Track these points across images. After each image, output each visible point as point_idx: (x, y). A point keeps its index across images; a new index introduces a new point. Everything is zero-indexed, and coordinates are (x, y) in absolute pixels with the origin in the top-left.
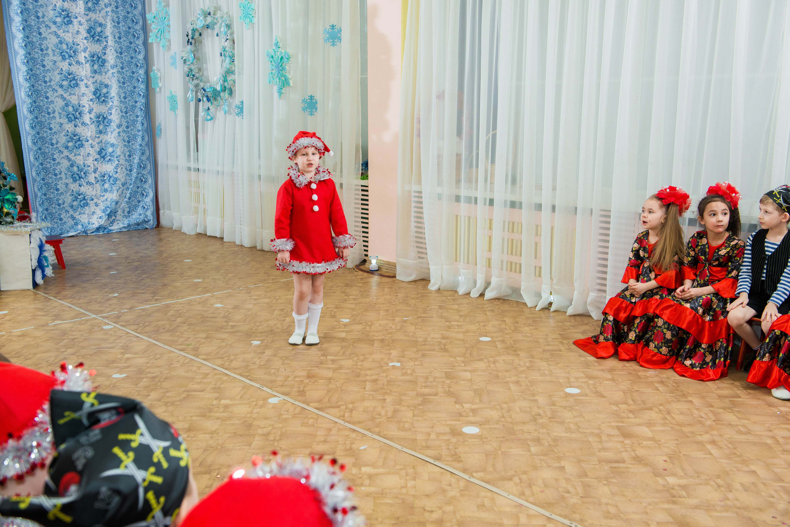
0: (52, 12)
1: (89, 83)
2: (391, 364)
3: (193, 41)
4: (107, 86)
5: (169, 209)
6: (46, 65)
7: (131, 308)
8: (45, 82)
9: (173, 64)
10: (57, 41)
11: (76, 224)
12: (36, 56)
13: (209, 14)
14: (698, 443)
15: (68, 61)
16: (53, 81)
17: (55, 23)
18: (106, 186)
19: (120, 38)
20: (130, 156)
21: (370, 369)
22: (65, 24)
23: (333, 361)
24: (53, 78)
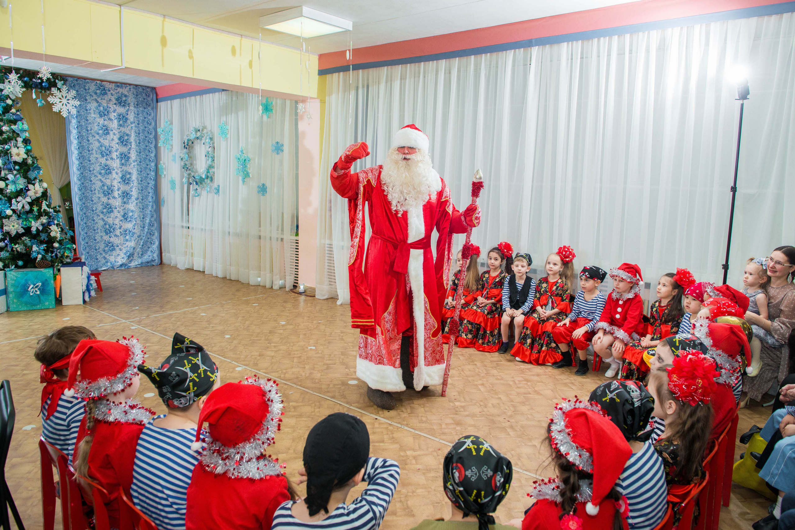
0: (97, 127)
1: (119, 171)
2: (309, 348)
3: (188, 147)
4: (130, 173)
5: (169, 252)
6: (91, 160)
7: (148, 316)
8: (90, 171)
9: (174, 160)
10: (99, 145)
11: (107, 262)
12: (85, 154)
13: (199, 131)
14: (474, 385)
15: (105, 157)
17: (98, 134)
18: (127, 237)
19: (139, 143)
20: (143, 218)
21: (297, 351)
22: (105, 134)
23: (275, 346)
24: (95, 168)
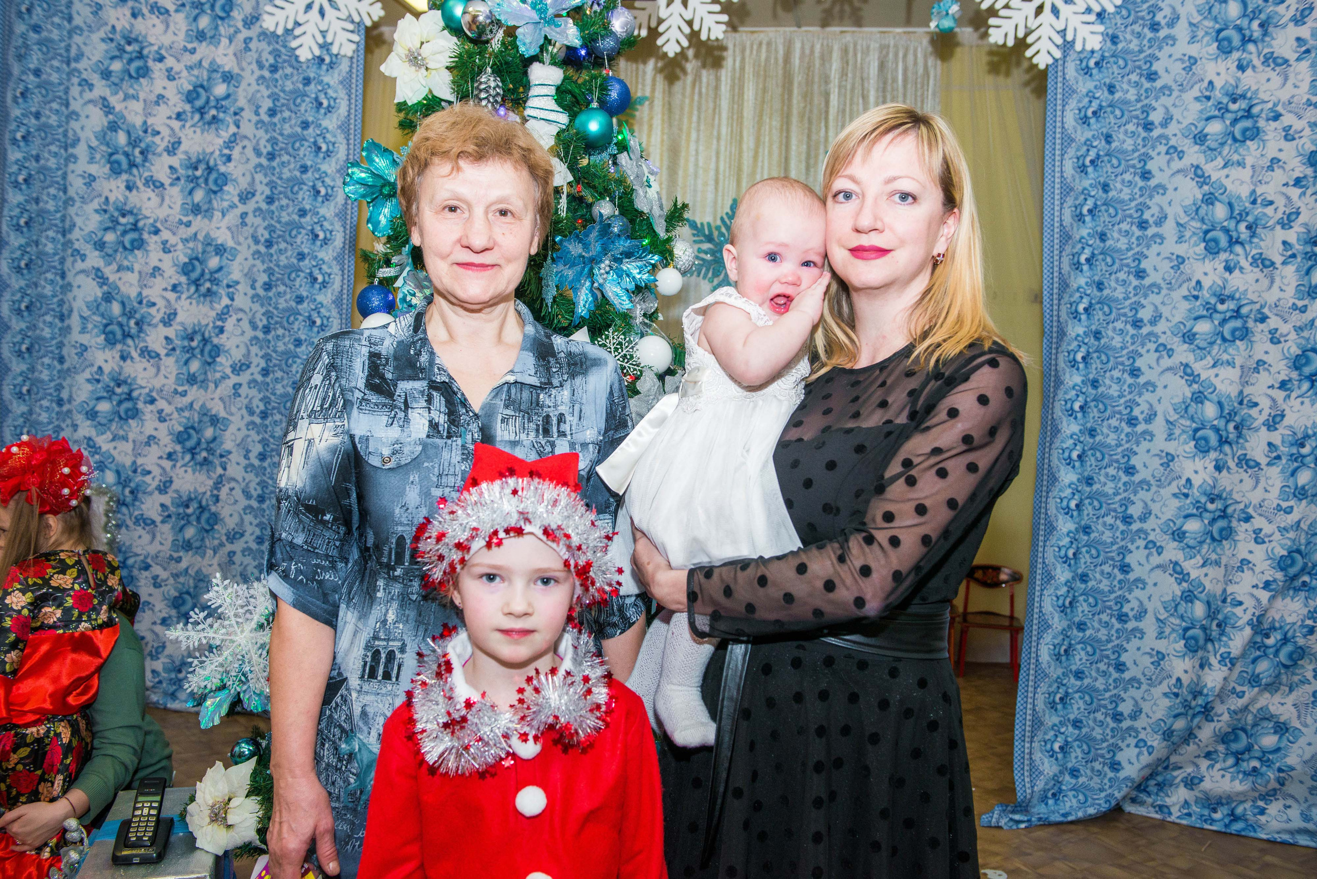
0: (1197, 106)
1: (1286, 328)
6: (1150, 270)
8: (1138, 324)
15: (1223, 256)
16: (1163, 320)
24: (1165, 311)
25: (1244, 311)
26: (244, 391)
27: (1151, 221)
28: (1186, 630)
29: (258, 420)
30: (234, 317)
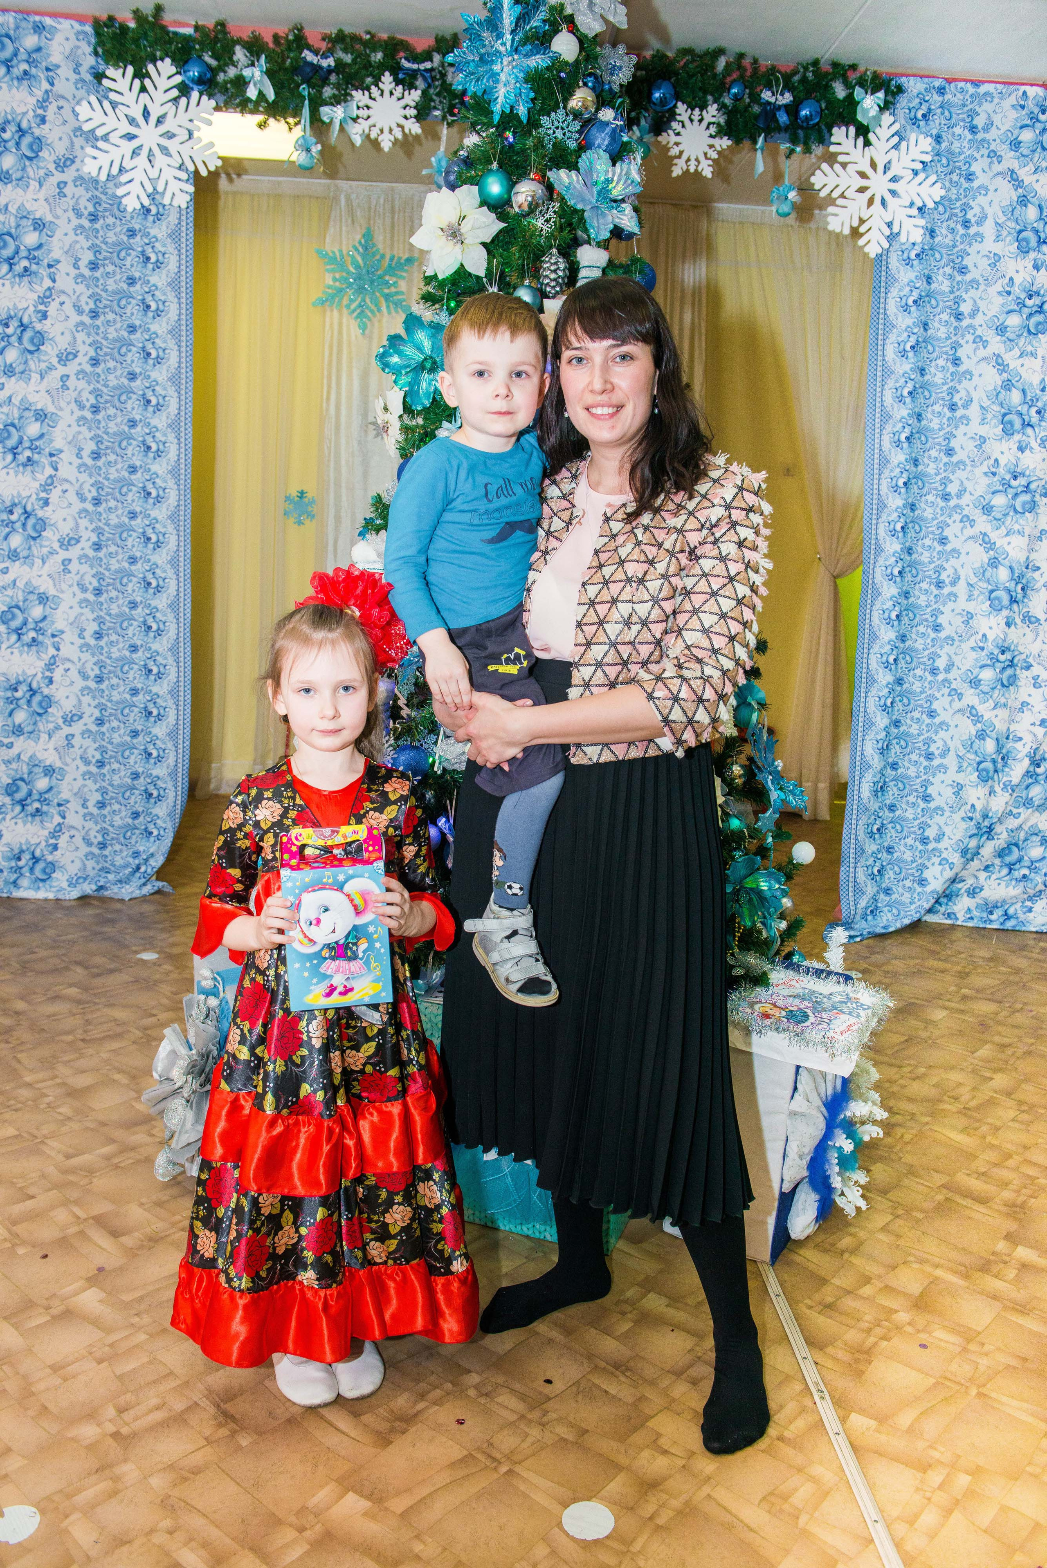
0: (1000, 300)
6: (958, 449)
8: (947, 497)
10: (998, 380)
12: (936, 424)
15: (1017, 437)
16: (967, 494)
17: (1001, 330)
22: (1029, 332)
24: (969, 485)
25: (1033, 486)
26: (74, 566)
27: (960, 403)
28: (979, 763)
29: (92, 598)
30: (59, 488)
